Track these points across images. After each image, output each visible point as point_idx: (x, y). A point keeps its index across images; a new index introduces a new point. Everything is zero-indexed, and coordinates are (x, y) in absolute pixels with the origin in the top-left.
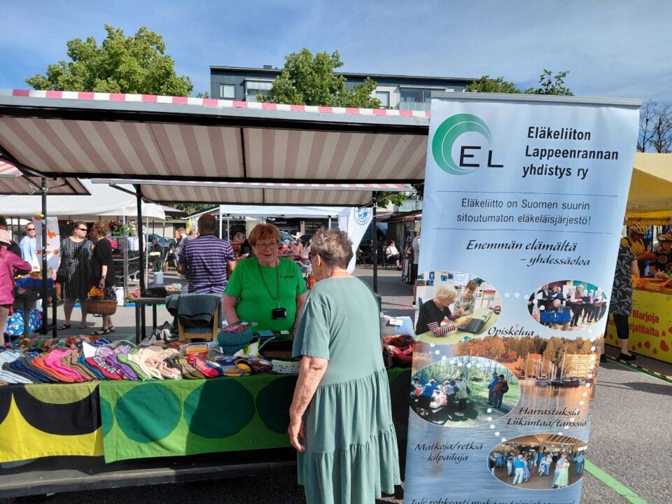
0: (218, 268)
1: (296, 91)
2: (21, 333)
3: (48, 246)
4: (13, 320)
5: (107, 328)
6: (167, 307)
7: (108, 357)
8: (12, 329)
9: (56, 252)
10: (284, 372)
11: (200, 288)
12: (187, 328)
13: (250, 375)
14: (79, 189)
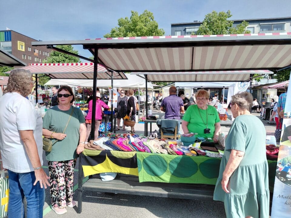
0: (177, 109)
1: (209, 30)
2: (104, 131)
3: (113, 99)
4: (101, 126)
5: (132, 131)
6: (157, 124)
7: (139, 142)
8: (101, 129)
9: (116, 101)
10: (211, 156)
11: (169, 117)
12: (164, 133)
13: (196, 156)
14: (124, 77)
